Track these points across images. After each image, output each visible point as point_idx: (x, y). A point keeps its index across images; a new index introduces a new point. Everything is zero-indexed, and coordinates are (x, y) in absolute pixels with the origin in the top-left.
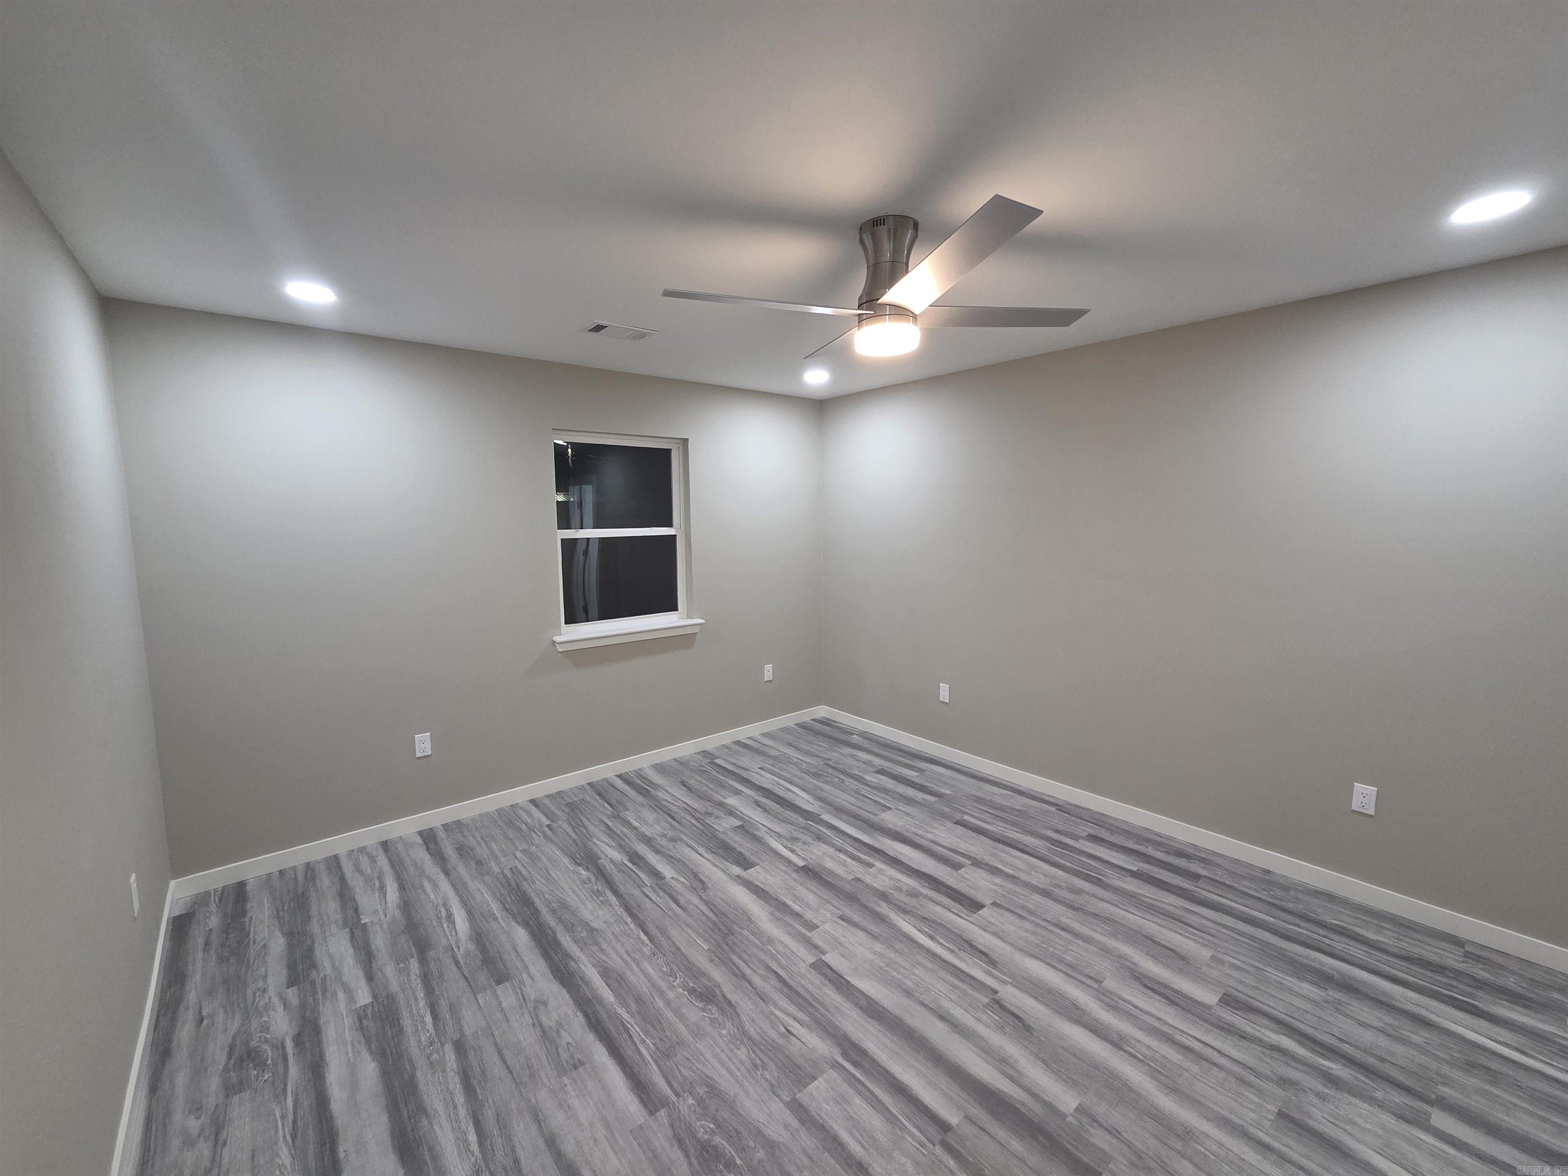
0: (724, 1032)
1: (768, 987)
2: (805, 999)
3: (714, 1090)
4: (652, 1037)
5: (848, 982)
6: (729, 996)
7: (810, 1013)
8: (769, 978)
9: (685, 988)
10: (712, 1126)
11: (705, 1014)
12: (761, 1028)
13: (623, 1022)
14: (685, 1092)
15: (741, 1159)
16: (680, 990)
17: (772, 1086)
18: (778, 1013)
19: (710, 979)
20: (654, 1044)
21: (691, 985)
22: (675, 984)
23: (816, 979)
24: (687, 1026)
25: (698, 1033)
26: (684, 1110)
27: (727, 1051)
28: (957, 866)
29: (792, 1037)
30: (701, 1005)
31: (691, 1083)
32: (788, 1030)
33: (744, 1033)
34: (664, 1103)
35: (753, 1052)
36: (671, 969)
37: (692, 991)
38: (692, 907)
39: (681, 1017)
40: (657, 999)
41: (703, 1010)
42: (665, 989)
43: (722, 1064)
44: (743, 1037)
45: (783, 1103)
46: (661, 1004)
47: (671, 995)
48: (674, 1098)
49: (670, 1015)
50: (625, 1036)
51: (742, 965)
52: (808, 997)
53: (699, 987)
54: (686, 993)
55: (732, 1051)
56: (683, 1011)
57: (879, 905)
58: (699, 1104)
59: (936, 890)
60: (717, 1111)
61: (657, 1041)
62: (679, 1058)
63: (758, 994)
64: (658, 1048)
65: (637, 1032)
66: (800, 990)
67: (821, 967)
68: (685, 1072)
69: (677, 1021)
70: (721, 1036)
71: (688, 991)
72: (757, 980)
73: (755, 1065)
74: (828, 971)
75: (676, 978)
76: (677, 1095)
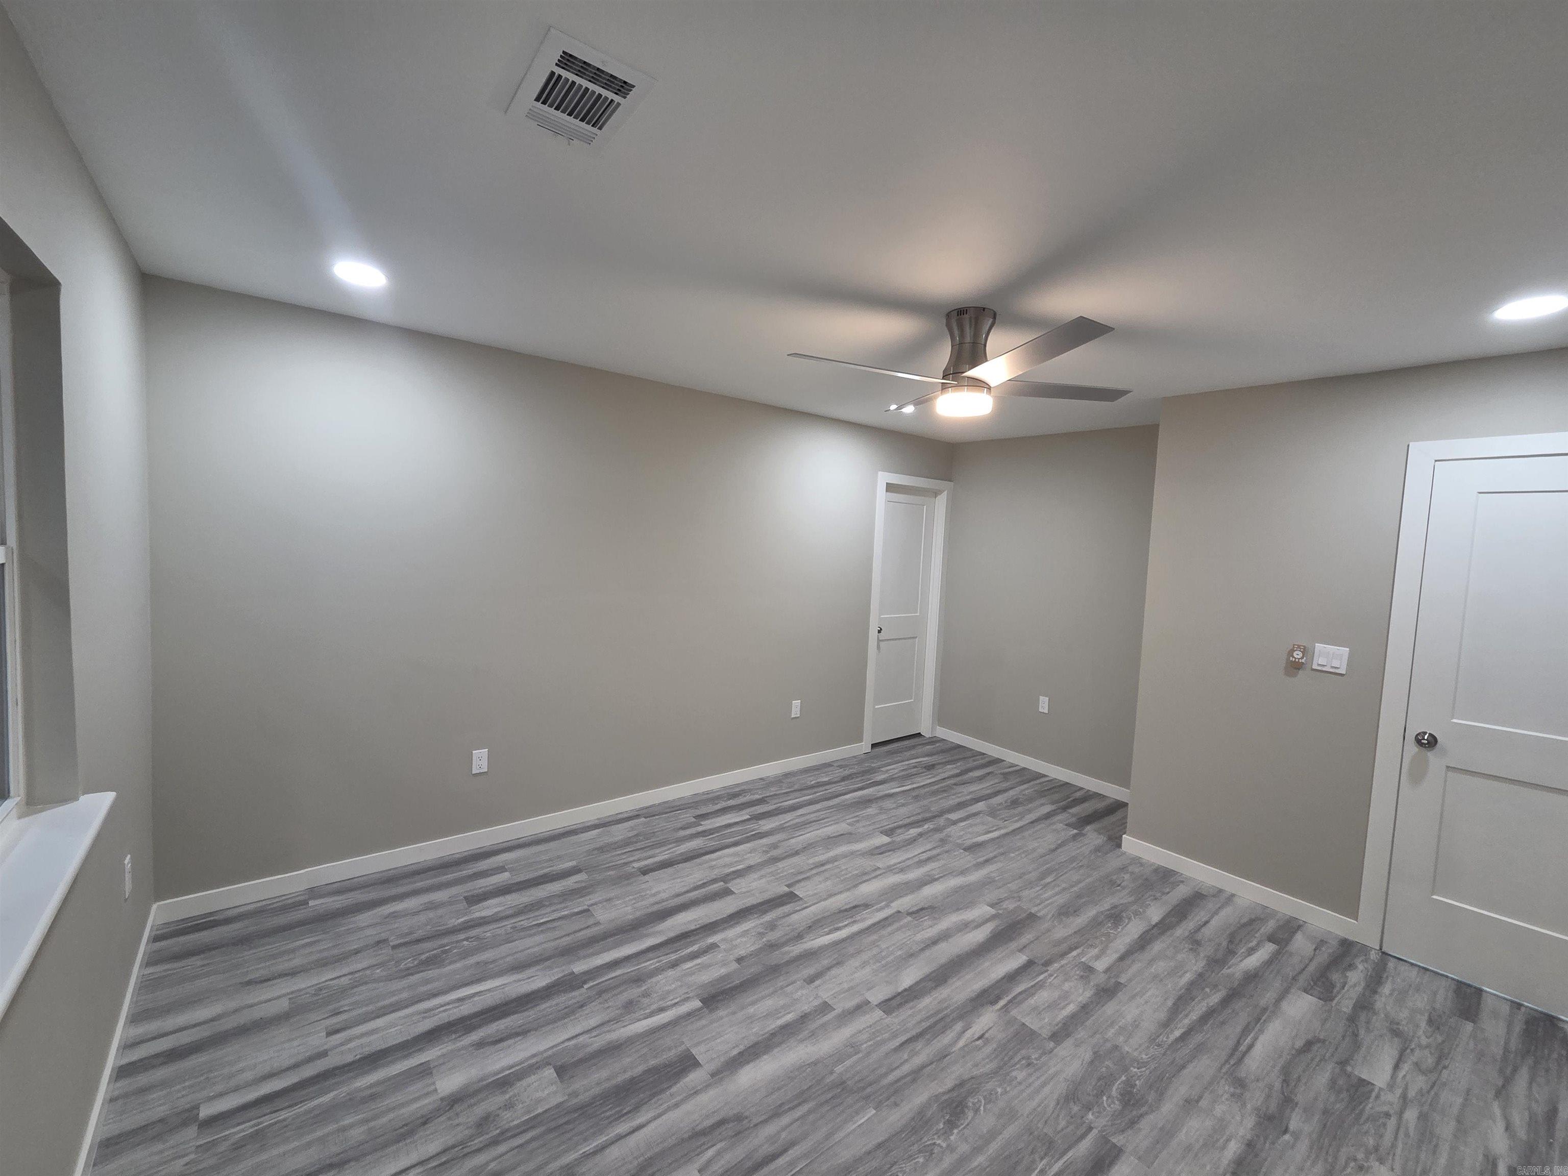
0: (999, 1090)
1: (923, 1054)
2: (936, 1023)
3: (1071, 1096)
4: (1033, 1162)
5: (905, 990)
6: (947, 1087)
7: (951, 1021)
8: (914, 1050)
9: (947, 1133)
10: (1105, 1098)
11: (982, 1108)
12: (983, 1059)
14: (1085, 1122)
15: (1120, 1077)
16: (952, 1138)
17: (1044, 1053)
18: (961, 1043)
19: (928, 1104)
20: (1042, 1159)
21: (941, 1126)
22: (944, 1145)
23: (904, 1013)
24: (1004, 1127)
25: (1010, 1114)
26: (1102, 1122)
27: (1022, 1087)
28: (727, 892)
29: (987, 1035)
30: (970, 1114)
31: (1072, 1117)
32: (980, 1038)
33: (995, 1073)
34: (1104, 1139)
35: (1014, 1065)
36: (920, 1151)
37: (951, 1125)
38: (783, 1135)
39: (993, 1135)
40: (976, 1164)
41: (977, 1111)
42: (955, 1156)
43: (1037, 1091)
44: (1001, 1072)
45: (1055, 1048)
46: (981, 1159)
47: (964, 1148)
48: (1095, 1132)
49: (994, 1146)
51: (897, 1074)
52: (932, 1020)
53: (943, 1117)
54: (955, 1131)
55: (1020, 1083)
56: (985, 1131)
57: (788, 953)
58: (1090, 1109)
59: (765, 912)
60: (1089, 1095)
61: (1037, 1156)
62: (1048, 1130)
63: (939, 1060)
64: (1046, 1154)
66: (925, 1025)
67: (889, 1005)
68: (1063, 1123)
69: (1000, 1137)
70: (1006, 1092)
71: (951, 1129)
72: (918, 1061)
73: (1029, 1065)
74: (894, 1003)
75: (934, 1144)
76: (1090, 1129)
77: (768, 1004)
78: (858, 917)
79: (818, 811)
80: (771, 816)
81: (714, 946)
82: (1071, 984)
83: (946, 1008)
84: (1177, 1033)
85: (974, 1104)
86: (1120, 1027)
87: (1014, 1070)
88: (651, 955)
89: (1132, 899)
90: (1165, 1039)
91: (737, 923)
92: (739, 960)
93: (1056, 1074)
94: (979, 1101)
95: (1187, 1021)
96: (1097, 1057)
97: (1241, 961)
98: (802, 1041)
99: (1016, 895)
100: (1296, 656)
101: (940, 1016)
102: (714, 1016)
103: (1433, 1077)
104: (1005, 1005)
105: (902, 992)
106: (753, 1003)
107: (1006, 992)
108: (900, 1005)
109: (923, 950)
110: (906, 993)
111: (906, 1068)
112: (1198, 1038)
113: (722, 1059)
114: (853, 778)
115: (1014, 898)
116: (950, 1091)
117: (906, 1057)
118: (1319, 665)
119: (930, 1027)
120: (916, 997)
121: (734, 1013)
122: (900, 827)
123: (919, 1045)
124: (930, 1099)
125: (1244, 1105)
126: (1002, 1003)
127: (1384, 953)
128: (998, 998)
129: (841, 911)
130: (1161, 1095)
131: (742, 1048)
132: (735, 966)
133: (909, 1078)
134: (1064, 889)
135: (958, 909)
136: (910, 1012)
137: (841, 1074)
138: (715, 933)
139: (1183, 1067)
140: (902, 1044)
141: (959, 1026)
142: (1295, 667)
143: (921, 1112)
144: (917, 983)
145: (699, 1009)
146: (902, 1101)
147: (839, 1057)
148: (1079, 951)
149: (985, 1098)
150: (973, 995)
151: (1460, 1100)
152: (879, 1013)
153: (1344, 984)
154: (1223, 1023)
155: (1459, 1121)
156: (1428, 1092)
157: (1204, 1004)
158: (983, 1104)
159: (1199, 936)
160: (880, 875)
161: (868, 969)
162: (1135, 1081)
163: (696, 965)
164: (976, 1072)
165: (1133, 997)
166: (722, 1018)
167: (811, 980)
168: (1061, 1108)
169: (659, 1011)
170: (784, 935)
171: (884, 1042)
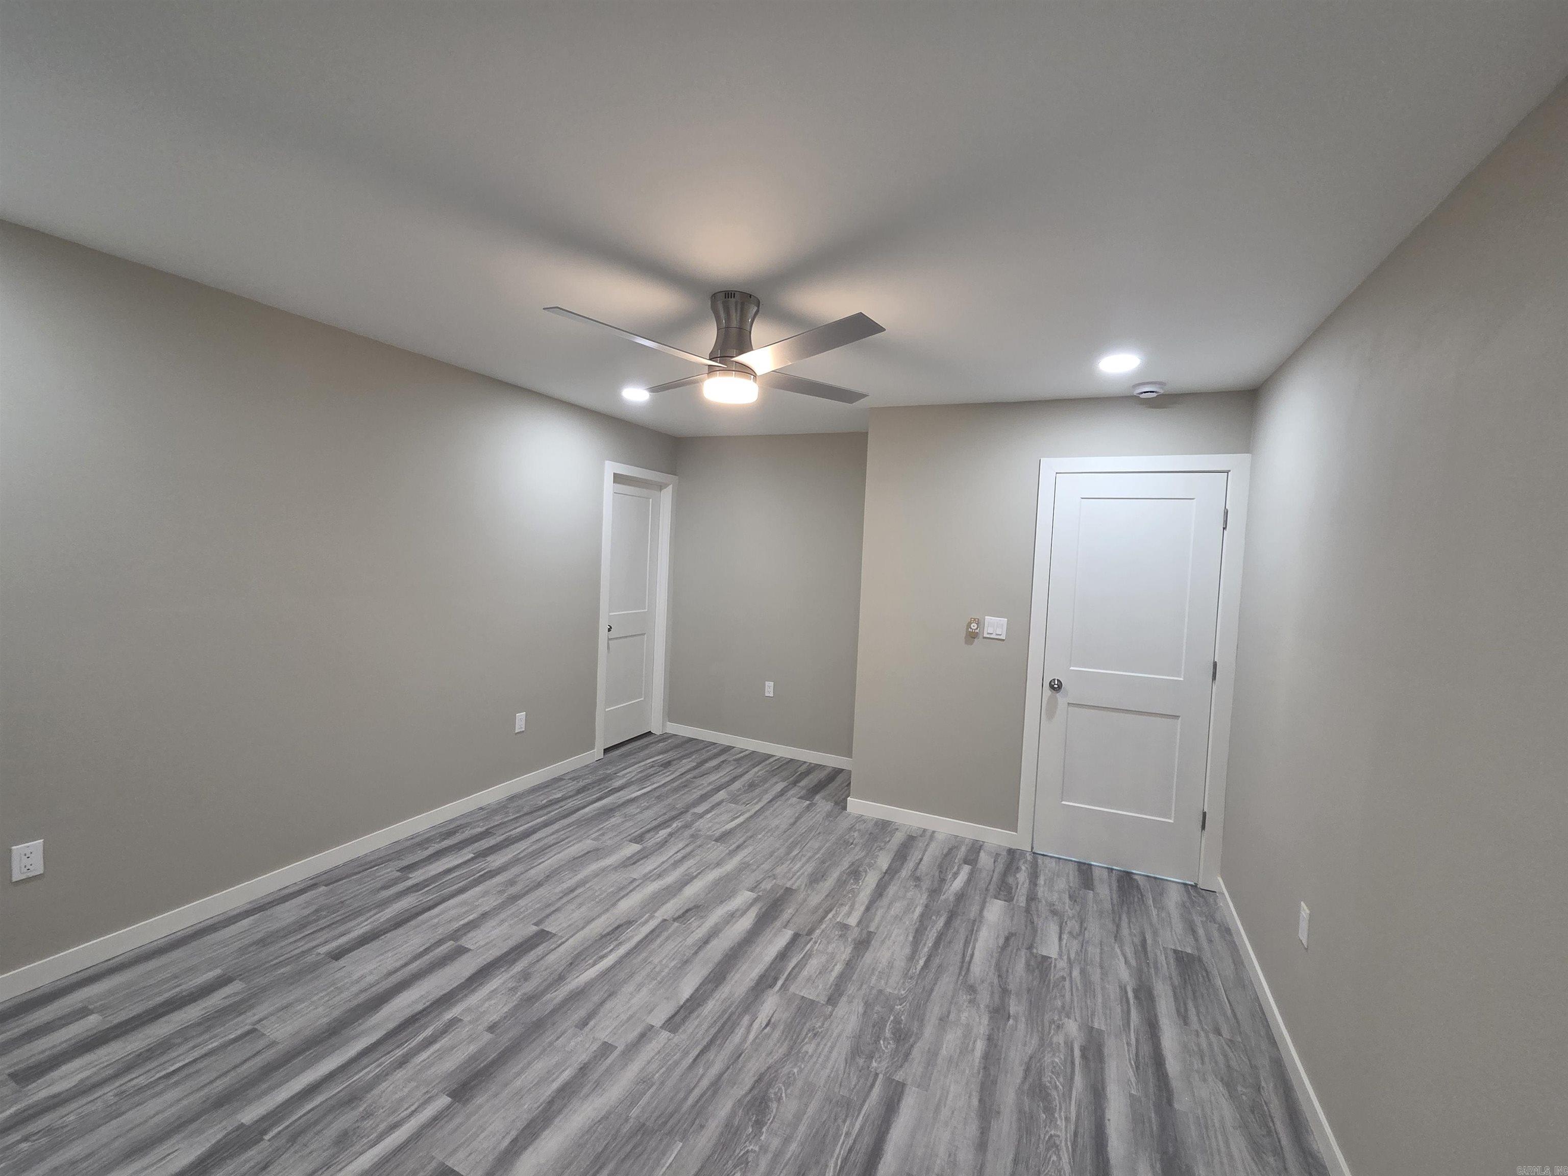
0: (795, 1070)
1: (718, 1060)
2: (723, 1025)
3: (855, 1052)
4: (838, 1128)
5: (688, 1000)
6: (747, 1088)
7: (738, 1017)
8: (708, 1061)
9: (757, 1134)
10: (882, 1042)
11: (783, 1095)
12: (775, 1045)
13: (840, 1171)
14: (871, 1071)
15: (889, 1017)
16: (763, 1138)
17: (826, 1019)
18: (751, 1037)
19: (733, 1113)
20: (844, 1121)
21: (750, 1129)
22: (757, 1149)
23: (691, 1026)
24: (806, 1105)
25: (809, 1090)
26: (884, 1064)
27: (814, 1059)
28: (461, 951)
29: (773, 1020)
30: (774, 1105)
31: (860, 1071)
32: (767, 1025)
33: (787, 1055)
34: (889, 1080)
35: (803, 1041)
37: (759, 1124)
39: (798, 1117)
40: (788, 1156)
41: (779, 1099)
42: (769, 1156)
43: (828, 1058)
44: (793, 1052)
45: (834, 1010)
46: (793, 1147)
47: (776, 1143)
48: (881, 1076)
49: (802, 1129)
50: (853, 1157)
51: (696, 1093)
52: (719, 1024)
53: (750, 1120)
54: (764, 1130)
55: (811, 1056)
56: (790, 1117)
57: (552, 999)
58: (872, 1057)
59: (514, 961)
60: (869, 1044)
61: (840, 1121)
62: (844, 1092)
63: (733, 1063)
64: (847, 1116)
65: (841, 1148)
66: (713, 1031)
67: (673, 1023)
68: (854, 1080)
69: (806, 1117)
70: (801, 1070)
71: (760, 1129)
72: (714, 1071)
73: (815, 1035)
74: (678, 1019)
75: (747, 1151)
76: (877, 1075)
77: (539, 1066)
78: (623, 938)
79: (557, 831)
80: (500, 849)
81: (455, 1021)
82: (834, 945)
83: (730, 1007)
84: (921, 963)
85: (776, 1094)
86: (879, 972)
87: (804, 1045)
88: (365, 1061)
89: (863, 854)
90: (914, 971)
91: (481, 984)
92: (491, 1028)
93: (839, 1036)
94: (779, 1089)
95: (926, 949)
96: (868, 1005)
97: (951, 885)
98: (587, 1096)
99: (770, 874)
100: (972, 627)
101: (726, 1016)
102: (471, 1107)
103: (1081, 938)
104: (782, 985)
105: (684, 1004)
106: (519, 1074)
107: (780, 972)
108: (684, 1020)
109: (696, 953)
110: (688, 1004)
111: (705, 1083)
112: (937, 961)
113: (491, 1158)
114: (589, 789)
115: (769, 877)
116: (751, 1090)
117: (701, 1071)
118: (988, 633)
119: (719, 1031)
120: (699, 1005)
121: (496, 1095)
122: (648, 831)
123: (711, 1055)
124: (734, 1106)
125: (979, 1007)
126: (780, 983)
127: (1034, 853)
128: (776, 979)
129: (603, 937)
130: (922, 1021)
131: (514, 1133)
132: (488, 1036)
133: (709, 1093)
134: (810, 858)
135: (722, 902)
136: (696, 1023)
137: (638, 1117)
138: (453, 1005)
139: (932, 990)
140: (695, 1060)
141: (746, 1020)
142: (972, 636)
143: (728, 1125)
144: (697, 990)
145: (449, 1107)
146: (707, 1120)
147: (632, 1099)
148: (833, 912)
149: (784, 1083)
150: (752, 984)
151: (1098, 950)
152: (665, 1034)
153: (1017, 884)
154: (950, 942)
155: (1102, 967)
156: (1081, 951)
157: (934, 930)
158: (784, 1091)
159: (918, 874)
160: (638, 886)
161: (644, 991)
162: (900, 1017)
163: (433, 1054)
164: (770, 1061)
165: (883, 942)
166: (480, 1107)
167: (583, 1023)
168: (850, 1066)
169: (391, 1129)
170: (542, 982)
171: (677, 1063)
